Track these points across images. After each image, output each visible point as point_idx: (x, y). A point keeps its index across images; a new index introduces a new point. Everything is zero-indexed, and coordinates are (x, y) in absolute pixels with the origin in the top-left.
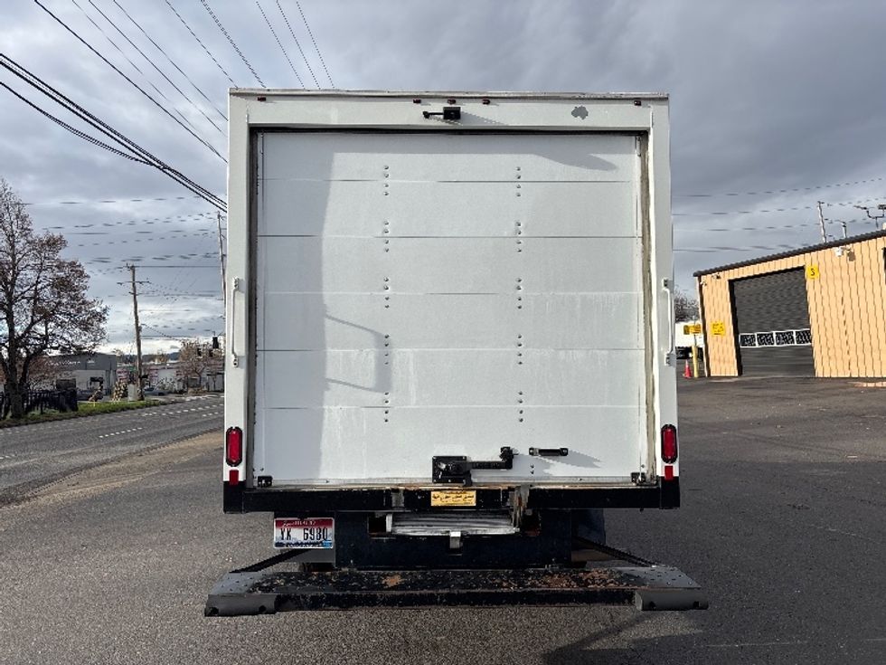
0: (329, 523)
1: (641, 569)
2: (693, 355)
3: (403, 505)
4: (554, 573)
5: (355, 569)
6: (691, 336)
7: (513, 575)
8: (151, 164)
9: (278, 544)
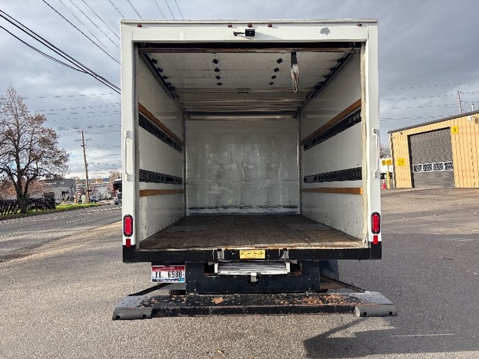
0: (183, 268)
1: (359, 294)
2: (387, 177)
3: (223, 258)
4: (309, 296)
5: (197, 294)
6: (386, 166)
7: (286, 297)
8: (87, 73)
9: (154, 280)
